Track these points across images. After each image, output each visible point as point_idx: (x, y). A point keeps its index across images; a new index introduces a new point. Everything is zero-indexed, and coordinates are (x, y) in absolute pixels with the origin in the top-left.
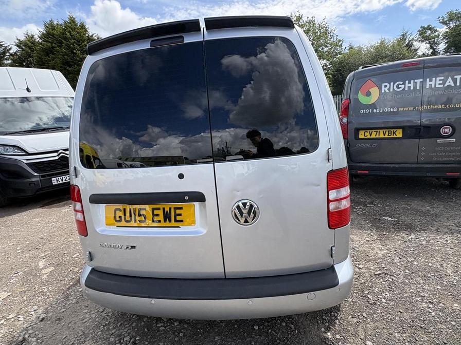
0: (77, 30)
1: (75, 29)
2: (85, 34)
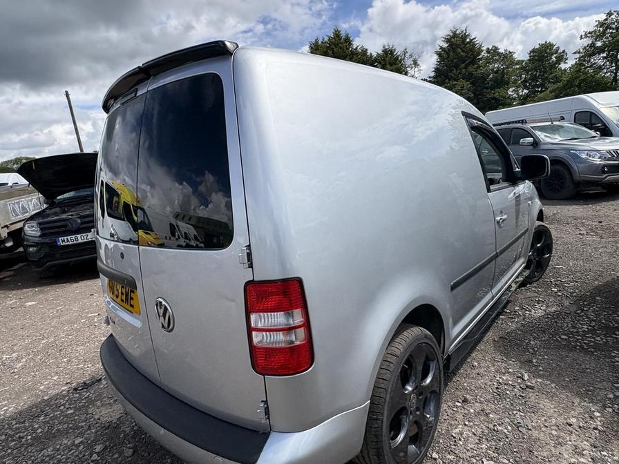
0: (340, 45)
1: (338, 44)
2: (348, 49)
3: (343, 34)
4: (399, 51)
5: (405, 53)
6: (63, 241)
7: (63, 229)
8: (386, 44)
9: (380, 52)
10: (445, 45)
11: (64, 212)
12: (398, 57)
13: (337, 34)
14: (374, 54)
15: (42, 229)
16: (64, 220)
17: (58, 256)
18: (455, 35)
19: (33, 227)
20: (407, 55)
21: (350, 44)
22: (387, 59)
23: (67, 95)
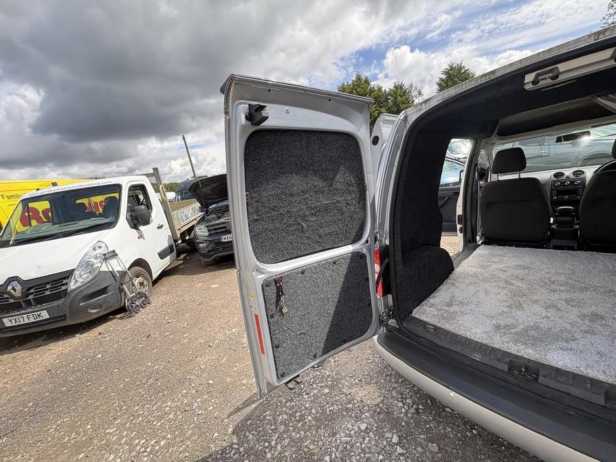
1: (360, 85)
3: (363, 77)
4: (406, 86)
5: (411, 86)
6: (225, 239)
7: (224, 230)
8: (396, 81)
9: (392, 88)
10: (444, 77)
11: (219, 218)
12: (406, 91)
13: (359, 78)
14: (388, 90)
15: (209, 231)
16: (223, 223)
17: (221, 249)
18: (452, 68)
19: (201, 229)
20: (413, 88)
21: (369, 84)
22: (398, 93)
23: (184, 138)
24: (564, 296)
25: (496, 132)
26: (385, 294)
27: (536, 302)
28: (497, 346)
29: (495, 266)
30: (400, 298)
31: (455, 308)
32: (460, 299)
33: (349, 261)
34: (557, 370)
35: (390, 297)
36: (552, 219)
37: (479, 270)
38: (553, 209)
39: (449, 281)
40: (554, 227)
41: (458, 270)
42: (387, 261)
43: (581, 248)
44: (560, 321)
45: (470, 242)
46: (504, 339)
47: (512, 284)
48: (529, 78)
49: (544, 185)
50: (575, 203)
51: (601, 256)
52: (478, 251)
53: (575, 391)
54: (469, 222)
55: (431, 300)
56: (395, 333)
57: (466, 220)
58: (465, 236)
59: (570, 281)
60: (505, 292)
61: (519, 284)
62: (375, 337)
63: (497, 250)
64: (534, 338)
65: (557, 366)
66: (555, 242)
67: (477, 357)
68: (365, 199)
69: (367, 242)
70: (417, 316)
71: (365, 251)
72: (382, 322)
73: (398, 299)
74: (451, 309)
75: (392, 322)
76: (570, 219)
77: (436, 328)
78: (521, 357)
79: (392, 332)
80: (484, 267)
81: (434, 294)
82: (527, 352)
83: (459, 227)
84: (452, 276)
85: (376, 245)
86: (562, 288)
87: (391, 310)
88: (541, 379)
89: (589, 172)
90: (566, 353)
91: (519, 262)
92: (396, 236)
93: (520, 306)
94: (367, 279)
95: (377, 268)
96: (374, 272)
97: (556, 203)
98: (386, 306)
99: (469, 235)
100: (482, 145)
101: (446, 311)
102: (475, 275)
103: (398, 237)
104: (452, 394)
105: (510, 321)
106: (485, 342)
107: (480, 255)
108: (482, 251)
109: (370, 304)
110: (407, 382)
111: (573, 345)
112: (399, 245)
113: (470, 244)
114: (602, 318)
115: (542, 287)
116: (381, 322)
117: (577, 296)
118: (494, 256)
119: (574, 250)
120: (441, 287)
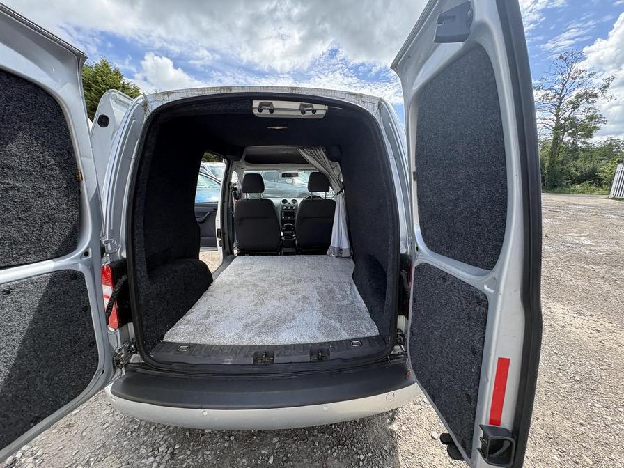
0: (110, 75)
1: (107, 74)
24: (290, 288)
25: (243, 157)
26: (122, 322)
27: (272, 297)
28: (245, 344)
29: (247, 273)
30: (145, 323)
31: (212, 318)
32: (216, 309)
33: (44, 285)
34: (286, 347)
35: (131, 326)
36: (282, 233)
37: (234, 278)
38: (283, 225)
39: (208, 293)
40: (283, 238)
41: (216, 281)
42: (124, 278)
43: (298, 253)
44: (287, 307)
45: (228, 254)
46: (251, 335)
47: (258, 286)
48: (256, 104)
49: (277, 208)
50: (293, 222)
51: (307, 257)
52: (234, 262)
53: (295, 359)
54: (226, 235)
55: (188, 316)
56: (140, 370)
57: (224, 234)
58: (224, 249)
59: (292, 277)
60: (253, 293)
61: (263, 284)
62: (108, 388)
63: (248, 259)
64: (272, 327)
65: (285, 343)
66: (284, 250)
67: (229, 361)
68: (79, 193)
69: (86, 254)
70: (169, 340)
71: (80, 267)
72: (118, 362)
73: (143, 326)
74: (207, 321)
75: (135, 358)
76: (291, 232)
77: (191, 346)
78: (263, 346)
79: (135, 371)
80: (238, 275)
81: (192, 310)
82: (266, 340)
83: (218, 240)
84: (210, 288)
85: (104, 259)
86: (288, 283)
87: (133, 343)
88: (276, 359)
89: (299, 201)
90: (290, 331)
91: (263, 268)
92: (138, 246)
93: (263, 303)
94: (87, 309)
95: (108, 290)
96: (100, 296)
97: (284, 222)
98: (125, 339)
99: (227, 248)
100: (234, 167)
101: (203, 324)
102: (231, 284)
103: (140, 247)
104: (206, 412)
105: (255, 317)
106: (236, 343)
107: (235, 265)
108: (239, 261)
109: (94, 343)
110: (161, 426)
111: (294, 323)
112: (141, 258)
113: (228, 256)
114: (308, 298)
115: (277, 284)
116: (116, 364)
117: (296, 286)
118: (246, 264)
119: (294, 255)
120: (199, 301)
